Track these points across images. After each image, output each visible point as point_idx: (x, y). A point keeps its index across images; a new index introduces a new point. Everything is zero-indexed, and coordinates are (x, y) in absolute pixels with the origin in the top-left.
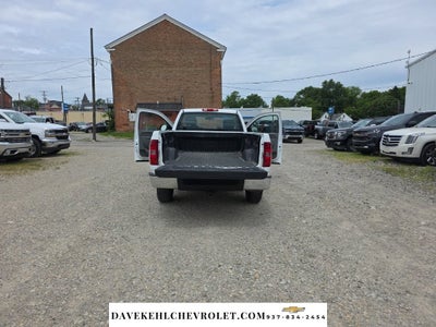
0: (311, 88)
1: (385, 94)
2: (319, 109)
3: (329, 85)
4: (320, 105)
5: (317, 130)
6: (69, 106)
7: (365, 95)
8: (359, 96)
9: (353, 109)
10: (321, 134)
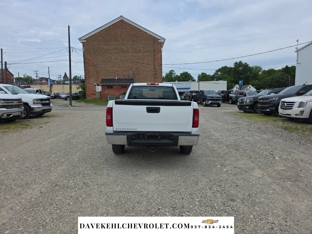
0: (226, 67)
1: (279, 71)
2: (232, 82)
3: (239, 65)
4: (232, 79)
5: (231, 98)
6: (54, 81)
7: (265, 72)
8: (260, 73)
9: (257, 82)
10: (234, 100)
